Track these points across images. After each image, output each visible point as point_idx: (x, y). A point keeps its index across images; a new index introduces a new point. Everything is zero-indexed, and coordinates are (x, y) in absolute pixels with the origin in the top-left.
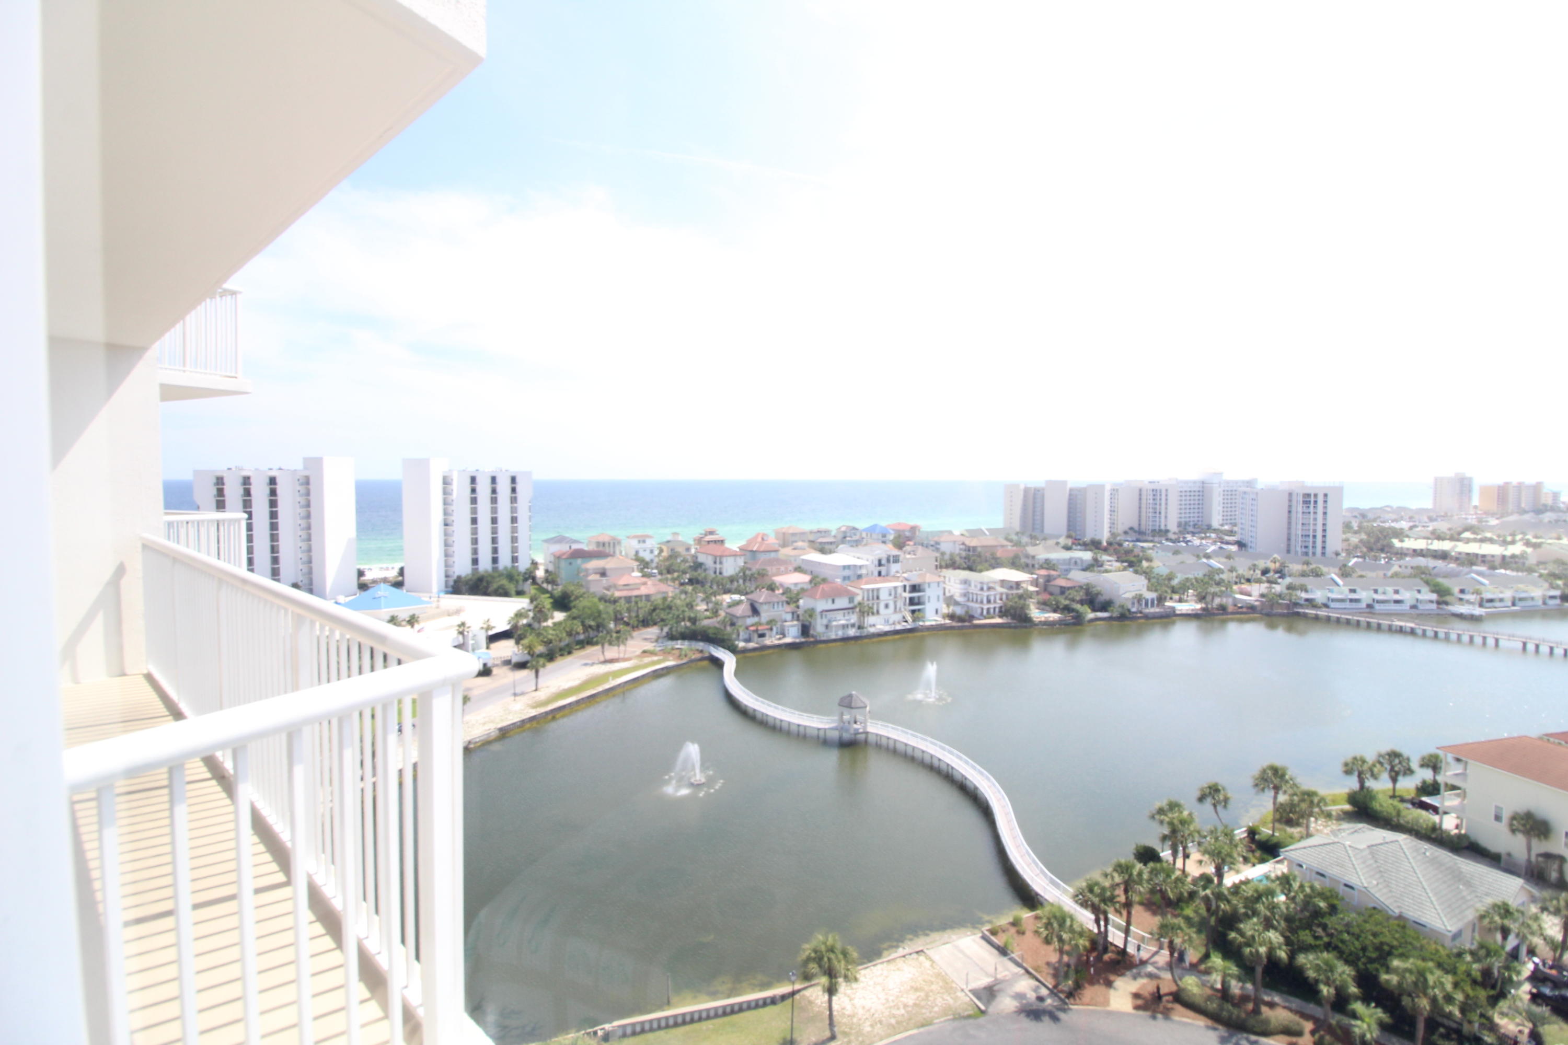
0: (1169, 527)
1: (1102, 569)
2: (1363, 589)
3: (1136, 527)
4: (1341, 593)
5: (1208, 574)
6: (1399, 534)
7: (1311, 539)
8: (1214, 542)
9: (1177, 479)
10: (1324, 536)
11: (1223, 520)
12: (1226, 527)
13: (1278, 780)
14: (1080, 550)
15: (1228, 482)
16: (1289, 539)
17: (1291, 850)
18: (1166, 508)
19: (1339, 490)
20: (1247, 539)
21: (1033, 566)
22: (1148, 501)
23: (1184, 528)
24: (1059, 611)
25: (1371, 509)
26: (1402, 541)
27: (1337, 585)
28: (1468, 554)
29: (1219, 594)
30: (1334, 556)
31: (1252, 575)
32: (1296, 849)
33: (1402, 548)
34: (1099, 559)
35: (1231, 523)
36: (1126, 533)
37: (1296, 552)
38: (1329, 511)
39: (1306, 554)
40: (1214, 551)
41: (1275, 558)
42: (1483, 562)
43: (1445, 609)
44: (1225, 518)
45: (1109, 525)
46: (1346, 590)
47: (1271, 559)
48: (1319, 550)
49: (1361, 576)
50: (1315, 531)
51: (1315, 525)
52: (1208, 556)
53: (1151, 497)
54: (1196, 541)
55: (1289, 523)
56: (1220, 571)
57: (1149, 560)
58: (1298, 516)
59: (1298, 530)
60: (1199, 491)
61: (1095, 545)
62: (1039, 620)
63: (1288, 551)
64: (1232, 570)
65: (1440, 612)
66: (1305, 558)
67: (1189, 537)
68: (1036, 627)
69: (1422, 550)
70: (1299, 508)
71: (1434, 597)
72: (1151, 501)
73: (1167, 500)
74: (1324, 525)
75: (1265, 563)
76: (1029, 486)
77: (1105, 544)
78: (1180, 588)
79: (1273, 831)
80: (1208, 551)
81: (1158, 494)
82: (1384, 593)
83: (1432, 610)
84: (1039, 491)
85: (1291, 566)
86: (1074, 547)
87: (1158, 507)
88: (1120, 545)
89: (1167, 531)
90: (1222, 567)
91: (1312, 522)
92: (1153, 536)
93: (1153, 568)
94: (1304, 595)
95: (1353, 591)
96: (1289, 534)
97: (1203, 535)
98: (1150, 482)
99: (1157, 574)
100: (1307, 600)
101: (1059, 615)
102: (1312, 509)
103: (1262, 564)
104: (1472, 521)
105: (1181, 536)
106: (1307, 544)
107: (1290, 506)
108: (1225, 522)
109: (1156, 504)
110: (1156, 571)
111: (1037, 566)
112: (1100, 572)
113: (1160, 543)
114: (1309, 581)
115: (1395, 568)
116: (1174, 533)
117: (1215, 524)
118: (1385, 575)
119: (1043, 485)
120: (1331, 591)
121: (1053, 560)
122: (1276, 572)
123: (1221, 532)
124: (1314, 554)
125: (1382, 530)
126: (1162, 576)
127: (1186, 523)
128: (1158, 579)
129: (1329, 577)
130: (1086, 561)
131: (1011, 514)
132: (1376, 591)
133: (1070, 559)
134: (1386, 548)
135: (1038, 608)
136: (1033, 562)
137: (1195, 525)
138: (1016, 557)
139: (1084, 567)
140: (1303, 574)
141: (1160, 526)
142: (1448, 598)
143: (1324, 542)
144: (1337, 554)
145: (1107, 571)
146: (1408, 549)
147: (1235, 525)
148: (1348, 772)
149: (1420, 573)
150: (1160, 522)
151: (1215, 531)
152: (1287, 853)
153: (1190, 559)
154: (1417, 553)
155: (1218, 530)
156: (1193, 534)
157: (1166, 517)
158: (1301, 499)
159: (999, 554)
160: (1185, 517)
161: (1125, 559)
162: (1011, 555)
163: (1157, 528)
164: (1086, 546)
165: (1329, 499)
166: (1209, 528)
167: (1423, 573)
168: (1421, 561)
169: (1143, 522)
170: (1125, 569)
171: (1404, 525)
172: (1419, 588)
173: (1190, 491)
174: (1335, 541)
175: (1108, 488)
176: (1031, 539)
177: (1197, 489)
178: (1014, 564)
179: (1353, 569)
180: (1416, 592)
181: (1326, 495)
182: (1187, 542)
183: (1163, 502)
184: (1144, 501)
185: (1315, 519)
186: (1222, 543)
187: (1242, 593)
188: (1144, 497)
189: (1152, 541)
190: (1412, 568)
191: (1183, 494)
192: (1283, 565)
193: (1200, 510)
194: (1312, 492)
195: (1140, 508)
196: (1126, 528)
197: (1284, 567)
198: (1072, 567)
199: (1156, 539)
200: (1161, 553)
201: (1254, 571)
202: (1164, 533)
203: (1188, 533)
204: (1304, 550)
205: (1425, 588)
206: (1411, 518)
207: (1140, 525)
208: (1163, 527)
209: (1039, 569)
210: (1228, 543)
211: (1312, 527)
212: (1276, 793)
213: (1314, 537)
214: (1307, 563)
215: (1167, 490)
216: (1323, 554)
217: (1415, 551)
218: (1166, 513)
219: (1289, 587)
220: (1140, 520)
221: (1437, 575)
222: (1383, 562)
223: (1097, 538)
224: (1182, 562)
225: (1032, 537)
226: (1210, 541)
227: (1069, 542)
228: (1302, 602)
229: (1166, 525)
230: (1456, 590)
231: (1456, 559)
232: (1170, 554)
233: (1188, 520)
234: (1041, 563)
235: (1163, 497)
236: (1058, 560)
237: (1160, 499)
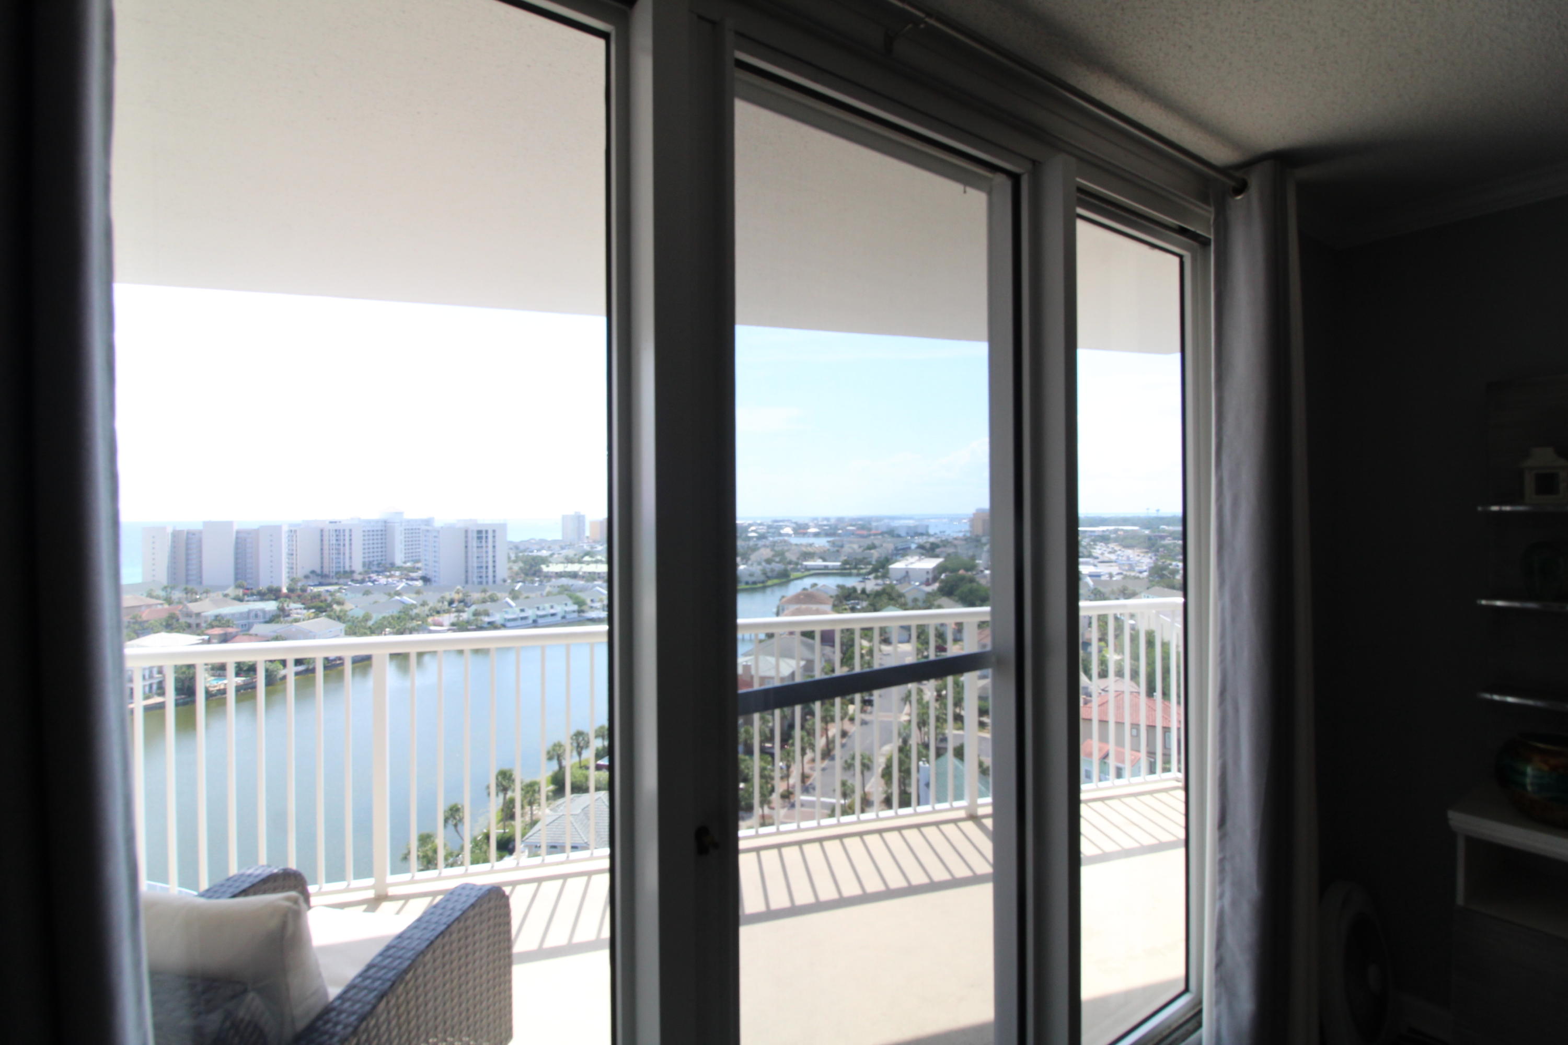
0: (354, 568)
1: (289, 619)
2: (530, 608)
3: (318, 571)
4: (514, 613)
5: (403, 610)
6: (545, 561)
7: (484, 570)
8: (401, 579)
9: (359, 519)
10: (494, 567)
11: (405, 557)
12: (409, 564)
13: (507, 781)
14: (254, 601)
15: (408, 521)
16: (467, 572)
17: (531, 836)
18: (350, 549)
19: (504, 526)
20: (430, 575)
21: (198, 625)
22: (331, 542)
23: (368, 567)
24: (243, 673)
25: (522, 542)
26: (548, 566)
27: (510, 606)
28: (590, 573)
29: (416, 628)
30: (502, 583)
31: (441, 607)
32: (534, 834)
33: (548, 572)
34: (286, 608)
35: (412, 561)
36: (306, 577)
37: (473, 582)
38: (497, 544)
39: (481, 583)
40: (403, 588)
41: (458, 589)
42: (599, 578)
43: (583, 617)
44: (407, 555)
45: (287, 570)
46: (517, 610)
47: (455, 590)
48: (491, 579)
49: (527, 598)
50: (487, 562)
51: (487, 557)
52: (398, 594)
53: (334, 538)
54: (382, 580)
55: (466, 557)
56: (414, 606)
57: (340, 603)
58: (473, 551)
59: (474, 563)
60: (382, 531)
61: (273, 593)
62: (217, 688)
63: (467, 582)
64: (424, 604)
65: (581, 619)
66: (482, 587)
67: (374, 576)
68: (214, 698)
69: (561, 572)
70: (474, 543)
71: (575, 607)
72: (334, 542)
73: (350, 540)
74: (494, 557)
75: (450, 595)
76: (178, 528)
77: (285, 590)
78: (378, 628)
79: (504, 830)
80: (398, 589)
81: (342, 534)
82: (544, 609)
83: (574, 618)
84: (194, 534)
85: (472, 594)
86: (246, 598)
87: (342, 547)
88: (304, 590)
89: (352, 572)
90: (414, 602)
91: (484, 555)
92: (338, 578)
93: (346, 611)
94: (487, 619)
95: (522, 610)
96: (467, 567)
97: (388, 574)
98: (331, 522)
99: (352, 617)
100: (489, 623)
101: (243, 679)
102: (484, 544)
103: (448, 595)
104: (587, 548)
105: (366, 576)
106: (481, 574)
107: (466, 542)
108: (407, 559)
109: (339, 545)
110: (350, 614)
111: (203, 625)
112: (286, 622)
113: (346, 584)
114: (488, 606)
115: (548, 589)
116: (360, 574)
117: (399, 561)
118: (542, 595)
119: (200, 527)
120: (507, 612)
121: (226, 615)
122: (461, 601)
123: (406, 569)
124: (487, 582)
125: (534, 558)
126: (357, 618)
127: (370, 563)
128: (353, 622)
129: (504, 601)
130: (269, 611)
131: (154, 565)
132: (538, 608)
133: (249, 612)
134: (537, 573)
135: (213, 675)
136: (198, 621)
137: (379, 565)
138: (172, 617)
139: (268, 619)
140: (484, 601)
141: (344, 567)
142: (584, 608)
143: (494, 572)
144: (505, 581)
145: (297, 621)
146: (552, 572)
147: (418, 561)
148: (550, 758)
149: (564, 590)
150: (344, 563)
151: (399, 568)
152: (527, 840)
153: (383, 598)
154: (559, 575)
155: (402, 567)
156: (378, 573)
157: (351, 558)
158: (475, 535)
159: (145, 617)
160: (369, 557)
161: (313, 604)
162: (165, 615)
163: (342, 570)
164: (263, 596)
165: (497, 534)
166: (393, 566)
167: (566, 590)
168: (564, 581)
169: (326, 565)
170: (316, 616)
171: (544, 553)
172: (565, 602)
173: (373, 531)
174: (503, 571)
175: (285, 529)
176: (187, 593)
177: (379, 528)
178: (170, 625)
179: (519, 591)
180: (564, 606)
181: (494, 531)
182: (373, 582)
183: (347, 542)
184: (326, 543)
185: (487, 552)
186: (407, 579)
187: (435, 625)
188: (326, 538)
189: (336, 584)
190: (558, 587)
191: (367, 533)
192: (466, 595)
193: (383, 549)
194: (484, 529)
195: (322, 549)
196: (307, 571)
197: (467, 596)
198: (251, 621)
199: (342, 581)
200: (350, 595)
201: (443, 602)
202: (349, 574)
203: (373, 572)
204: (479, 580)
205: (570, 602)
206: (549, 548)
207: (322, 567)
208: (347, 569)
209: (207, 628)
210: (413, 579)
211: (484, 560)
212: (505, 794)
213: (487, 567)
214: (484, 591)
215: (350, 530)
216: (494, 582)
217: (557, 573)
218: (351, 553)
219: (476, 614)
220: (322, 563)
221: (575, 591)
222: (537, 584)
223: (275, 585)
224: (375, 602)
225: (187, 591)
226: (396, 579)
227: (240, 592)
228: (486, 625)
229: (351, 566)
230: (588, 602)
231: (583, 577)
232: (360, 595)
233: (371, 559)
234: (209, 621)
235: (347, 538)
236: (233, 615)
237: (344, 540)
